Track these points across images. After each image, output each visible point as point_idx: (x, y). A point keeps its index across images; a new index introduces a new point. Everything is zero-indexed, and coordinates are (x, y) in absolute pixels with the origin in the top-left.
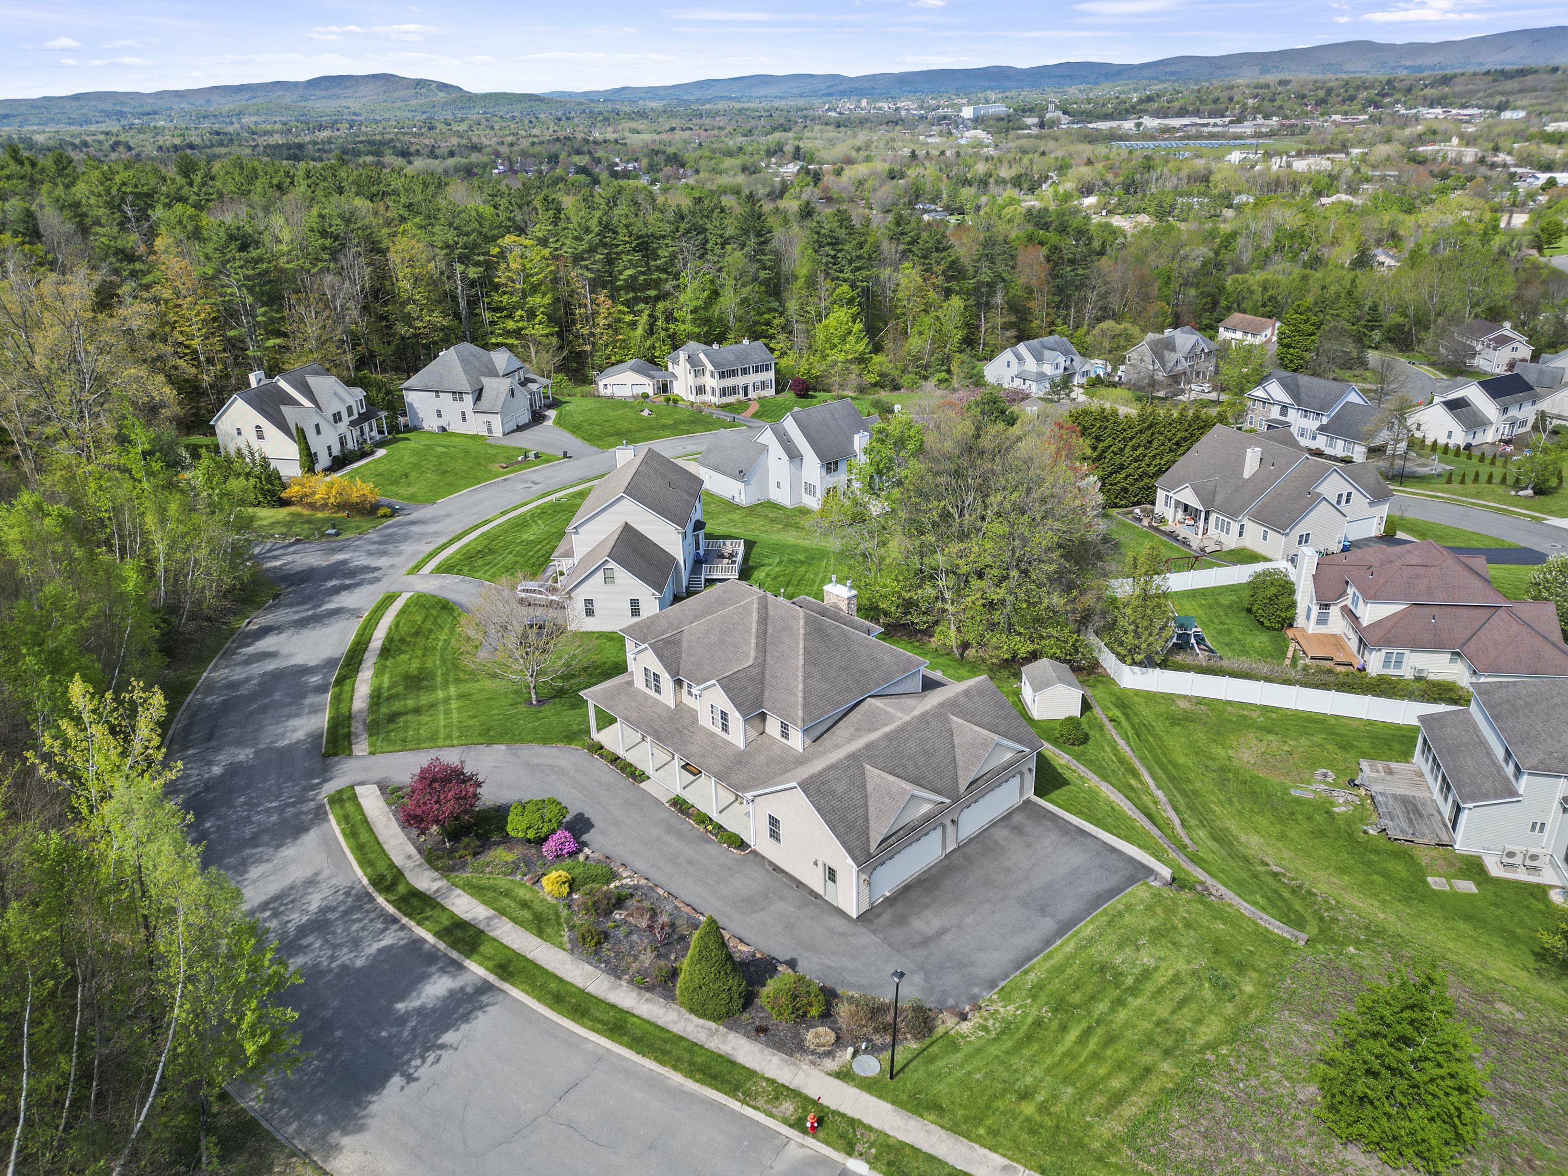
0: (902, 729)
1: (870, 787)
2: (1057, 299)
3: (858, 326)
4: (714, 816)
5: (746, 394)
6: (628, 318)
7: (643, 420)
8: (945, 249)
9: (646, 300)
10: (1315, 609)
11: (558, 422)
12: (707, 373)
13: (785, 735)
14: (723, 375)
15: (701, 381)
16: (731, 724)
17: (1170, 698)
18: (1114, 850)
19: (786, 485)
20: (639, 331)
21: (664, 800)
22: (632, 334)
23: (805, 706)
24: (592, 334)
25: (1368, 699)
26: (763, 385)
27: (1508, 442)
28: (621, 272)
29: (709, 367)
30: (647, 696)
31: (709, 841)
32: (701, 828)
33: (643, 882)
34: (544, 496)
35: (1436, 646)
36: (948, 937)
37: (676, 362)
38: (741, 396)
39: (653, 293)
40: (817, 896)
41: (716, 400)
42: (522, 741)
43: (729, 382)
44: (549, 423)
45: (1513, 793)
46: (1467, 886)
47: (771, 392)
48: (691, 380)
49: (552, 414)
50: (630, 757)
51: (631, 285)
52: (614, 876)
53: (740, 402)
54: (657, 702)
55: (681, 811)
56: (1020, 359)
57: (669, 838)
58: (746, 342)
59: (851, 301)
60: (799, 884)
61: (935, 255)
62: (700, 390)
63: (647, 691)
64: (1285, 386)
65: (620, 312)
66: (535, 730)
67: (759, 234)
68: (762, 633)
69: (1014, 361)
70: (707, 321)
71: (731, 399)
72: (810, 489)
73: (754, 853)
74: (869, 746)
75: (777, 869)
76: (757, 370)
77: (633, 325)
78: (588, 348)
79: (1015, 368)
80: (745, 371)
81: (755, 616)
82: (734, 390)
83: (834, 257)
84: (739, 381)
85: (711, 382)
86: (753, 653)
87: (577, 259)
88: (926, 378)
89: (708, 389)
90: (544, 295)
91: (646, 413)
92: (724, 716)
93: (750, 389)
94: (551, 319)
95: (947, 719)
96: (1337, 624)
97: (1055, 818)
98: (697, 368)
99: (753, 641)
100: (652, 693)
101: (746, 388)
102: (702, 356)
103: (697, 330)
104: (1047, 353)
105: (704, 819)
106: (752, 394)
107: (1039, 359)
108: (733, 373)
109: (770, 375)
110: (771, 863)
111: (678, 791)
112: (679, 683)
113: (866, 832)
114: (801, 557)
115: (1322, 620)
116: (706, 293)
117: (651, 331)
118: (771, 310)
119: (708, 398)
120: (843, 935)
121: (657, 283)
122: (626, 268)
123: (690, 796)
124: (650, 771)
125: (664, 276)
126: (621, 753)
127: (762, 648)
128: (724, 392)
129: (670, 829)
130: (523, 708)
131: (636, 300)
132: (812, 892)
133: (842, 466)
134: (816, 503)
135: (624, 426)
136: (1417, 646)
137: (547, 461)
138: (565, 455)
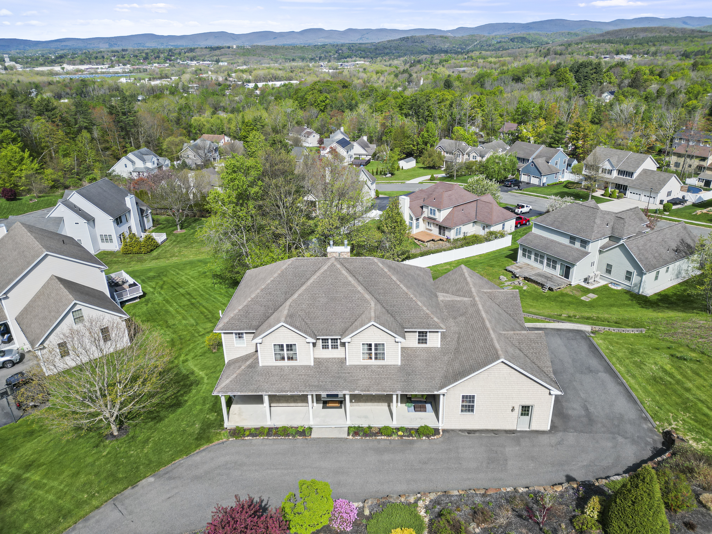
2: (123, 133)
4: (392, 424)
10: (415, 222)
13: (422, 341)
16: (388, 349)
21: (345, 435)
30: (281, 368)
31: (411, 442)
32: (395, 437)
33: (433, 496)
35: (468, 221)
40: (513, 432)
42: (161, 464)
45: (587, 253)
46: (592, 296)
50: (279, 422)
52: (412, 506)
55: (366, 435)
56: (133, 162)
57: (385, 457)
60: (495, 432)
61: (46, 113)
69: (129, 164)
72: (107, 239)
73: (444, 431)
75: (470, 432)
79: (131, 168)
88: (80, 180)
92: (378, 347)
99: (360, 289)
100: (286, 362)
104: (145, 157)
105: (382, 431)
107: (144, 161)
110: (460, 430)
111: (349, 423)
112: (315, 343)
115: (417, 227)
123: (358, 422)
124: (310, 423)
126: (268, 423)
129: (379, 451)
132: (507, 432)
133: (123, 219)
134: (114, 246)
136: (464, 224)
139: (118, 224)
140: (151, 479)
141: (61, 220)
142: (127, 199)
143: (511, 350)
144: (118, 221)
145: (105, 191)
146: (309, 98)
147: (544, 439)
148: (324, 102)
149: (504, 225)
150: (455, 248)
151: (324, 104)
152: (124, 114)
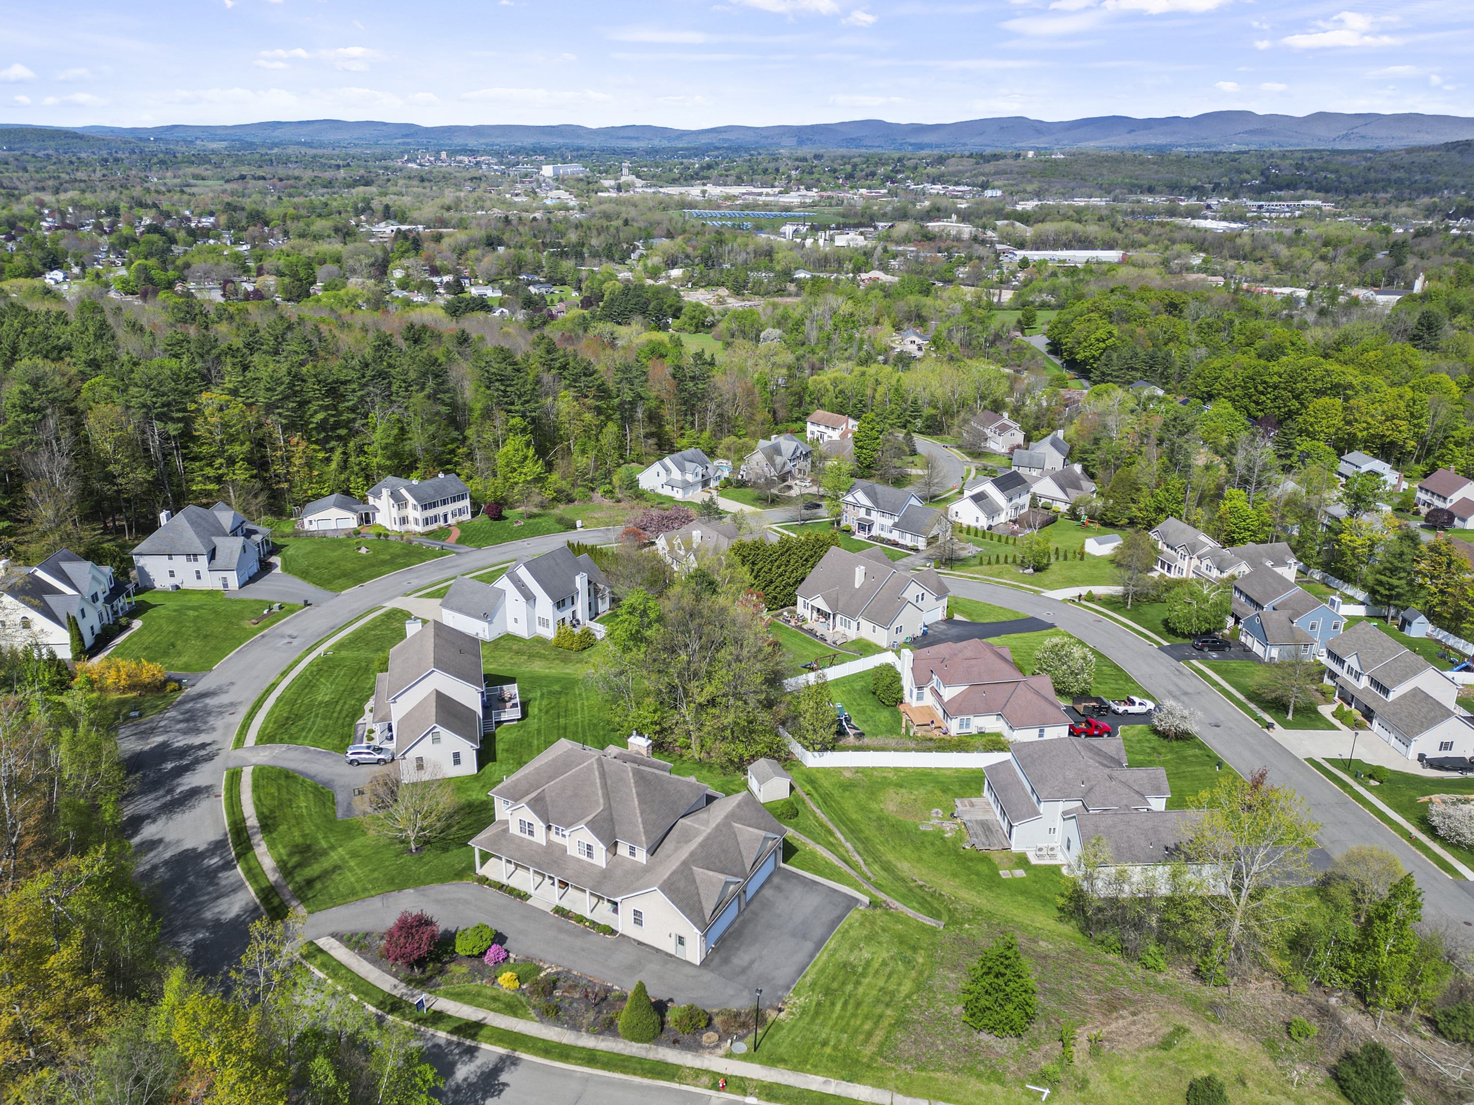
0: (707, 839)
1: (698, 881)
2: (684, 408)
3: (532, 451)
4: (588, 915)
5: (446, 521)
6: (321, 455)
7: (363, 557)
8: (591, 375)
9: (339, 438)
10: (915, 691)
11: (285, 569)
12: (410, 506)
13: (632, 854)
14: (425, 507)
15: (404, 512)
16: (595, 852)
17: (838, 771)
18: (835, 891)
19: (523, 621)
20: (334, 465)
21: (548, 911)
22: (326, 469)
23: (645, 833)
24: (288, 473)
25: (955, 755)
26: (461, 512)
27: (1014, 522)
28: (312, 416)
29: (412, 501)
30: (522, 839)
31: (590, 934)
32: (581, 925)
33: (561, 969)
34: (310, 650)
35: (986, 711)
36: (756, 965)
37: (378, 496)
38: (442, 523)
39: (343, 432)
40: (671, 956)
41: (420, 529)
42: (424, 883)
43: (431, 513)
44: (278, 570)
45: (1038, 813)
46: (1020, 873)
47: (467, 517)
48: (395, 512)
49: (276, 560)
50: (513, 883)
51: (322, 426)
52: (541, 969)
53: (441, 528)
54: (531, 842)
55: (563, 916)
56: (667, 470)
57: (562, 936)
58: (441, 475)
59: (523, 430)
60: (658, 950)
61: (584, 379)
62: (404, 520)
63: (522, 835)
65: (315, 450)
66: (428, 873)
67: (437, 376)
68: (604, 785)
69: (663, 472)
70: (396, 455)
71: (434, 527)
72: (544, 622)
73: (621, 935)
74: (692, 854)
75: (640, 943)
76: (454, 500)
77: (328, 460)
78: (285, 486)
79: (664, 478)
80: (444, 502)
81: (597, 773)
82: (436, 519)
83: (505, 391)
84: (440, 510)
85: (414, 513)
86: (601, 801)
87: (270, 408)
88: (593, 490)
89: (411, 519)
90: (242, 444)
91: (363, 551)
92: (589, 847)
93: (449, 516)
94: (249, 461)
95: (731, 827)
96: (929, 699)
97: (798, 876)
98: (399, 501)
99: (600, 792)
100: (527, 836)
101: (445, 516)
102: (403, 491)
103: (388, 463)
104: (687, 464)
105: (581, 919)
106: (451, 520)
107: (682, 470)
108: (434, 505)
109: (467, 502)
110: (634, 940)
111: (557, 902)
112: (549, 828)
113: (701, 910)
114: (557, 688)
115: (920, 698)
116: (396, 431)
117: (344, 465)
118: (454, 440)
119: (412, 527)
120: (694, 977)
121: (347, 424)
122: (316, 412)
123: (565, 904)
124: (531, 891)
125: (353, 416)
126: (504, 881)
127: (607, 796)
128: (426, 522)
129: (561, 930)
130: (406, 857)
131: (327, 440)
132: (667, 954)
133: (568, 602)
134: (549, 633)
135: (349, 566)
136: (977, 713)
137: (292, 611)
138: (307, 604)
139: (558, 607)
141: (503, 592)
142: (578, 578)
143: (682, 884)
144: (560, 604)
145: (557, 564)
147: (687, 970)
149: (1042, 731)
150: (917, 750)
152: (693, 378)
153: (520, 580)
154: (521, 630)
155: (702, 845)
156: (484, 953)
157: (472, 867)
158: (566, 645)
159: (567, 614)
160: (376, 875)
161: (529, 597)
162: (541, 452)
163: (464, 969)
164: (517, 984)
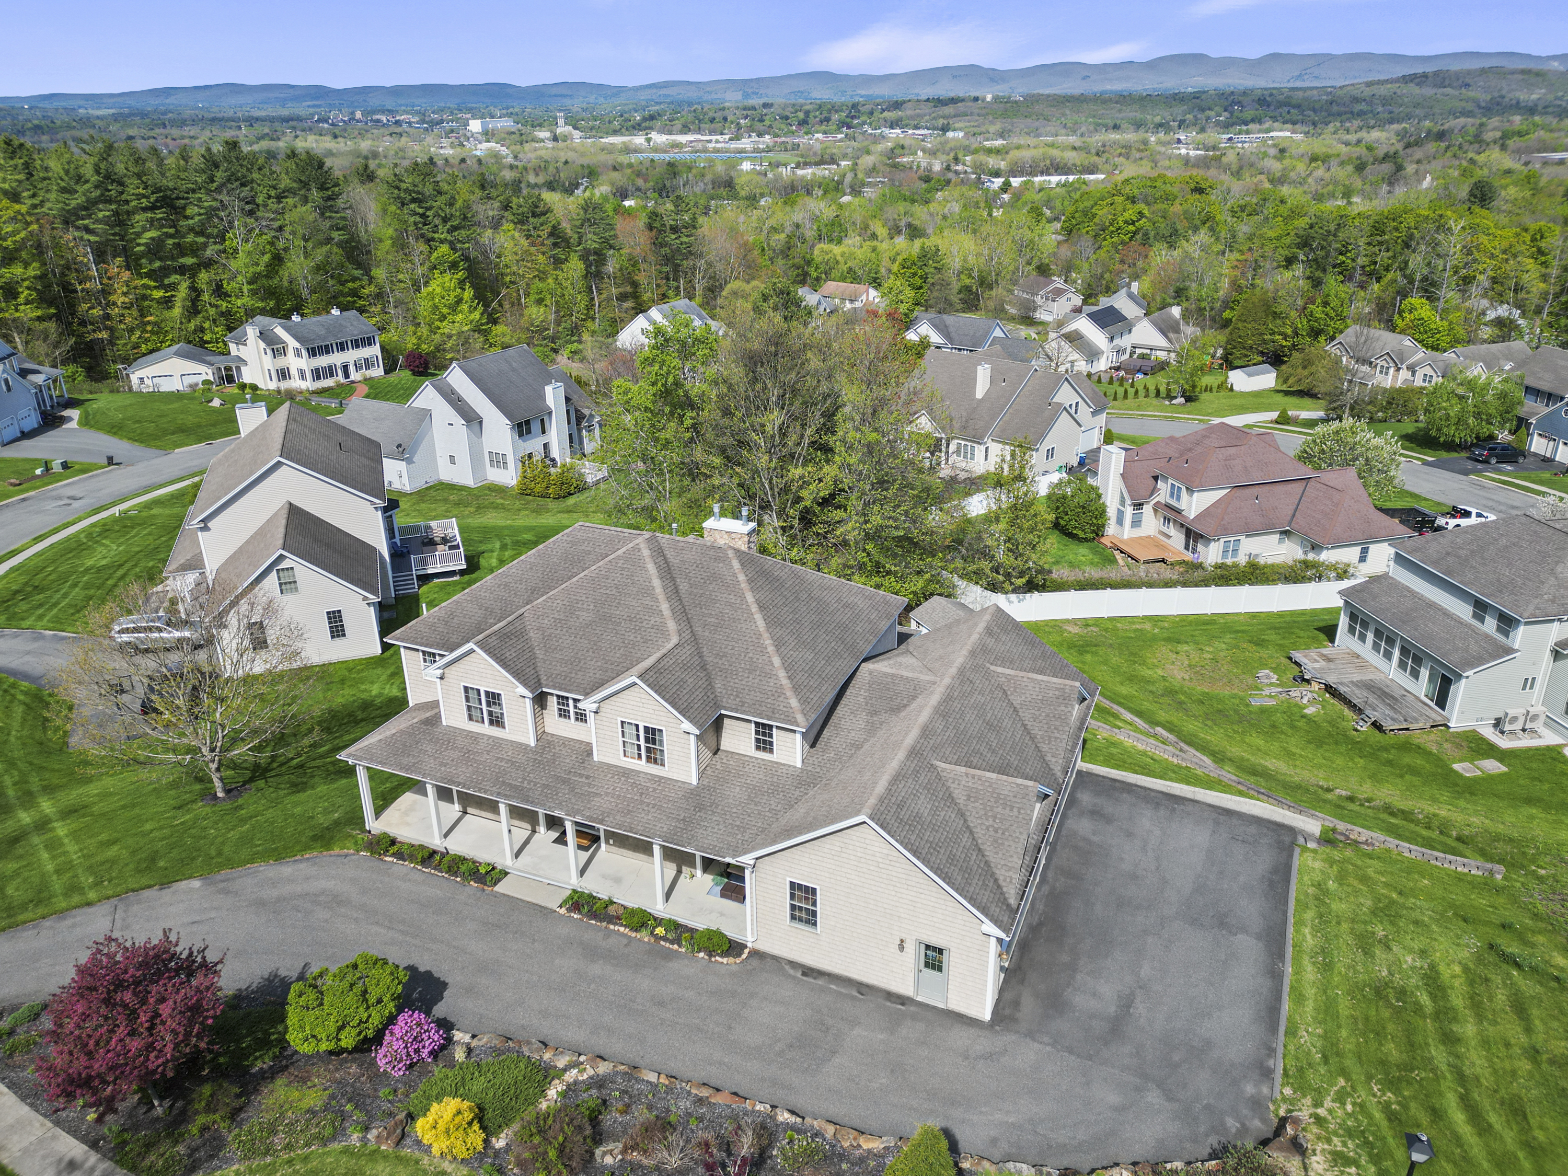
0: (948, 699)
1: (960, 795)
2: (665, 269)
3: (468, 294)
4: (659, 908)
5: (347, 375)
6: (158, 294)
7: (214, 410)
8: (544, 214)
9: (182, 270)
10: (1129, 511)
11: (86, 422)
12: (290, 352)
13: (764, 742)
14: (313, 352)
15: (282, 362)
16: (669, 744)
17: (1056, 626)
18: (1229, 813)
19: (464, 459)
20: (177, 311)
21: (554, 905)
22: (167, 314)
23: (796, 689)
24: (107, 317)
26: (368, 363)
27: (1117, 369)
28: (139, 235)
29: (292, 343)
30: (475, 737)
31: (669, 956)
32: (644, 935)
33: (603, 1068)
34: (97, 511)
35: (1264, 529)
37: (241, 341)
38: (341, 378)
39: (189, 261)
40: (903, 1000)
41: (308, 384)
42: (231, 863)
43: (323, 361)
44: (73, 425)
45: (1509, 651)
46: (1492, 766)
47: (378, 372)
48: (268, 361)
49: (74, 414)
50: (457, 845)
51: (155, 250)
52: (547, 1074)
53: (339, 385)
54: (497, 743)
55: (593, 915)
57: (596, 969)
58: (335, 312)
59: (454, 266)
60: (863, 988)
61: (531, 220)
62: (283, 374)
63: (474, 727)
64: (935, 326)
65: (145, 286)
66: (246, 840)
67: (322, 188)
68: (674, 593)
69: (644, 323)
70: (271, 293)
71: (329, 383)
72: (499, 461)
73: (755, 953)
74: (926, 732)
75: (808, 971)
76: (357, 344)
77: (167, 303)
78: (104, 335)
80: (342, 347)
81: (651, 568)
82: (330, 371)
83: (423, 216)
84: (336, 359)
85: (297, 362)
86: (671, 625)
87: (69, 219)
89: (294, 372)
90: (26, 265)
91: (216, 403)
92: (652, 735)
93: (352, 369)
94: (44, 298)
96: (1150, 524)
97: (1129, 788)
98: (276, 348)
99: (665, 607)
100: (486, 729)
101: (345, 368)
102: (280, 331)
103: (260, 304)
105: (641, 920)
106: (354, 376)
108: (326, 350)
109: (374, 351)
110: (793, 964)
111: (574, 881)
112: (540, 700)
113: (988, 871)
114: (528, 537)
115: (1136, 523)
116: (267, 258)
117: (193, 309)
118: (354, 279)
119: (296, 383)
120: (989, 1057)
121: (194, 250)
122: (145, 230)
123: (595, 885)
124: (505, 861)
125: (201, 240)
126: (436, 842)
127: (683, 614)
128: (317, 374)
129: (592, 953)
130: (201, 808)
131: (166, 271)
132: (890, 996)
133: (536, 427)
134: (509, 477)
135: (190, 420)
136: (1251, 533)
137: (84, 471)
138: (110, 461)
139: (521, 435)
140: (196, 884)
141: (426, 414)
142: (549, 390)
143: (923, 806)
144: (523, 428)
145: (514, 370)
146: (1100, 213)
147: (960, 1037)
148: (1133, 223)
149: (1365, 551)
150: (1185, 584)
151: (1132, 228)
152: (674, 229)
153: (453, 392)
154: (463, 476)
155: (943, 711)
156: (378, 1038)
157: (357, 819)
158: (538, 489)
159: (534, 445)
160: (113, 851)
161: (472, 419)
162: (481, 297)
163: (313, 1098)
164: (476, 1138)
